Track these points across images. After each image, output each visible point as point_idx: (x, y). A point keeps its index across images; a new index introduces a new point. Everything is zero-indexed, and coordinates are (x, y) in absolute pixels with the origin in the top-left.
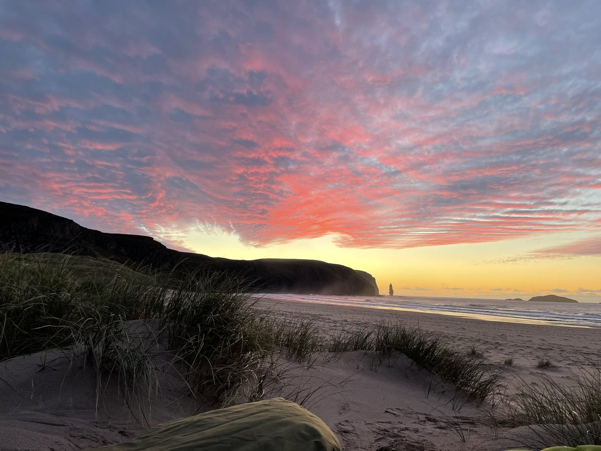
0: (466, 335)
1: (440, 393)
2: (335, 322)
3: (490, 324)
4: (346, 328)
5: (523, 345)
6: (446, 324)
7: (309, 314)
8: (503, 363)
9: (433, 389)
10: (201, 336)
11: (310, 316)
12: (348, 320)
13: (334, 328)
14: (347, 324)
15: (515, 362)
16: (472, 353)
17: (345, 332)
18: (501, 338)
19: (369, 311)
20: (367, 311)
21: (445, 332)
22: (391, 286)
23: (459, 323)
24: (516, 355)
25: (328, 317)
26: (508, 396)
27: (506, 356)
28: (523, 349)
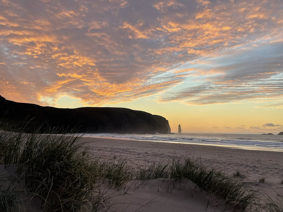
0: (233, 161)
1: (215, 206)
2: (139, 154)
3: (250, 152)
4: (147, 159)
5: (273, 167)
6: (219, 154)
7: (120, 149)
8: (258, 181)
9: (210, 204)
10: (51, 178)
11: (120, 150)
12: (149, 152)
13: (138, 159)
14: (147, 156)
15: (266, 180)
16: (237, 174)
17: (147, 162)
18: (258, 162)
19: (164, 145)
20: (162, 145)
21: (218, 159)
22: (179, 126)
23: (228, 152)
24: (267, 175)
25: (133, 151)
26: (260, 205)
27: (260, 176)
28: (272, 170)
